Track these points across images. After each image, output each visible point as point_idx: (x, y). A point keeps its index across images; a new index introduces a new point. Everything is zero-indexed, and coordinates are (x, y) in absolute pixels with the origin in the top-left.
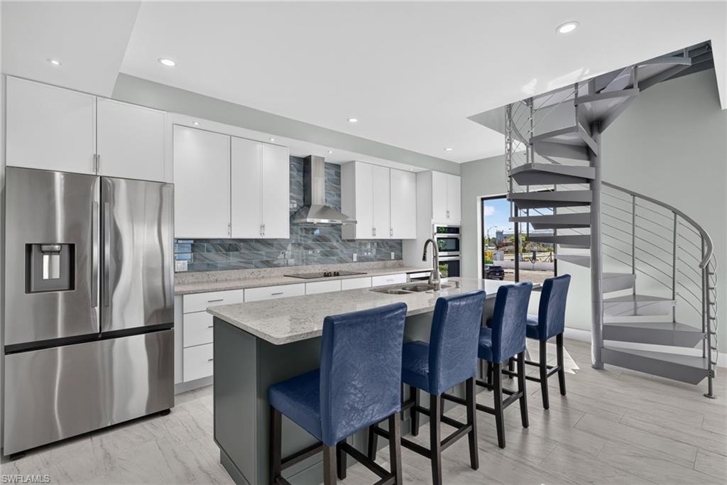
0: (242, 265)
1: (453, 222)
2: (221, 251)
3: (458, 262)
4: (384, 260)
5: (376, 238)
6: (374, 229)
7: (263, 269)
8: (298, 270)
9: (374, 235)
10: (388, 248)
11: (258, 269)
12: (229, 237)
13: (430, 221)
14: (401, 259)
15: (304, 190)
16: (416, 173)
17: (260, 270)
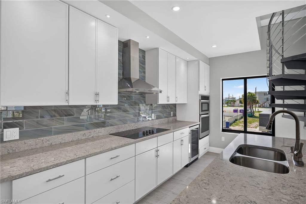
0: (75, 128)
1: (205, 93)
2: (55, 116)
3: (208, 117)
4: (168, 117)
5: (169, 103)
6: (168, 97)
7: (93, 130)
8: (119, 128)
9: (168, 101)
10: (170, 109)
11: (89, 131)
12: (67, 104)
13: (198, 92)
14: (176, 116)
15: (123, 66)
16: (187, 61)
17: (91, 131)
